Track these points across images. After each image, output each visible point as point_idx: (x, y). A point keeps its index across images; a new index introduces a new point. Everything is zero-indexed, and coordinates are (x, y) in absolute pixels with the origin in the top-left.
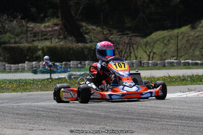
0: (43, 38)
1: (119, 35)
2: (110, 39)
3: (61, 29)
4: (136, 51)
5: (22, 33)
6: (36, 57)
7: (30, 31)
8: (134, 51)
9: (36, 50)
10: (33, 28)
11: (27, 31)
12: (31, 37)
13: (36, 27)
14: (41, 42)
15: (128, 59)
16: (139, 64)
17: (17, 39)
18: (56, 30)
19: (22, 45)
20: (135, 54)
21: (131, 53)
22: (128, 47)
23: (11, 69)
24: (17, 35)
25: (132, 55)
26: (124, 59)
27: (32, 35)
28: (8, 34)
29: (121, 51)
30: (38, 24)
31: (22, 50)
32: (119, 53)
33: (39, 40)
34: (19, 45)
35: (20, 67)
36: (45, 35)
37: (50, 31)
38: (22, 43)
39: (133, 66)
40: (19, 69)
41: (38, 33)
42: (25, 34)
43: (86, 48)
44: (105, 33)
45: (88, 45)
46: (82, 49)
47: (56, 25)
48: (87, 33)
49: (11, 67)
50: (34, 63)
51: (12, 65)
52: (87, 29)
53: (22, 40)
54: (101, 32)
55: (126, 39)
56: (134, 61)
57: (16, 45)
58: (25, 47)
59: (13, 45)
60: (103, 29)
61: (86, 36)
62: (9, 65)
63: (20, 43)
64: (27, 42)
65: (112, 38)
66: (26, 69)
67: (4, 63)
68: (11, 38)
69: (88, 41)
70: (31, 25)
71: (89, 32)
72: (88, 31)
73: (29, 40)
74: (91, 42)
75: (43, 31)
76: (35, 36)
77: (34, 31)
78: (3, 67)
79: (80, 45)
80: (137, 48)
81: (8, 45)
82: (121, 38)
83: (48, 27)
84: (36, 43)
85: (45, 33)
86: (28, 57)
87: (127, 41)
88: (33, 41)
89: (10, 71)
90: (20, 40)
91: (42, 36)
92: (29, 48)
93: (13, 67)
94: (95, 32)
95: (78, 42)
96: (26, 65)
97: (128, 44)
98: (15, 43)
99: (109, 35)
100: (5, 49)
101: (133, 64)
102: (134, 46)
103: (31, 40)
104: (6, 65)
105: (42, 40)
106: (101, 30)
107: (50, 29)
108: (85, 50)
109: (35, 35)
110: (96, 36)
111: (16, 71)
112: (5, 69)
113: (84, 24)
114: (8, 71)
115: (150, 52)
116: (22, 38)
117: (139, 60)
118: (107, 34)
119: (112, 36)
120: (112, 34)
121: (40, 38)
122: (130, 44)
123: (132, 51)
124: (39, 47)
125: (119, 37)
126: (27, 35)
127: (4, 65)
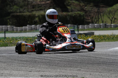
0: (39, 9)
1: (90, 7)
2: (85, 9)
3: (51, 3)
4: (102, 17)
5: (24, 5)
6: (35, 22)
7: (30, 4)
8: (101, 17)
9: (34, 17)
10: (32, 2)
11: (28, 4)
12: (31, 8)
13: (34, 2)
14: (38, 12)
15: (97, 22)
16: (105, 26)
17: (21, 10)
18: (48, 4)
19: (25, 14)
20: (102, 20)
21: (99, 19)
22: (97, 15)
23: (17, 30)
24: (21, 7)
25: (100, 20)
26: (95, 22)
27: (31, 7)
28: (15, 7)
29: (93, 18)
31: (24, 17)
32: (91, 18)
33: (36, 10)
34: (23, 13)
35: (23, 29)
36: (40, 7)
37: (44, 4)
38: (25, 12)
39: (101, 28)
40: (22, 30)
41: (36, 5)
42: (26, 6)
43: (68, 15)
44: (81, 5)
45: (70, 13)
46: (66, 16)
49: (17, 29)
50: (33, 26)
51: (18, 28)
52: (69, 3)
53: (25, 10)
54: (78, 4)
55: (96, 9)
56: (101, 24)
57: (20, 14)
58: (27, 15)
59: (18, 14)
60: (80, 2)
61: (68, 7)
62: (16, 27)
63: (23, 12)
64: (28, 11)
65: (86, 9)
66: (27, 30)
67: (13, 26)
68: (17, 9)
69: (70, 11)
71: (71, 5)
72: (69, 4)
73: (29, 10)
74: (72, 11)
75: (39, 4)
76: (33, 8)
77: (33, 4)
78: (12, 29)
79: (64, 13)
80: (103, 15)
81: (15, 14)
82: (92, 8)
83: (43, 1)
84: (34, 13)
85: (40, 5)
86: (29, 22)
87: (96, 11)
88: (32, 11)
89: (17, 32)
90: (24, 10)
91: (38, 8)
92: (30, 16)
93: (19, 29)
94: (74, 4)
95: (63, 11)
96: (28, 27)
97: (97, 12)
98: (20, 12)
99: (84, 7)
100: (13, 16)
101: (100, 26)
102: (101, 14)
103: (31, 10)
104: (14, 27)
105: (38, 10)
106: (79, 3)
107: (44, 3)
108: (68, 17)
110: (75, 7)
111: (21, 31)
112: (13, 30)
114: (16, 31)
115: (112, 18)
116: (25, 9)
117: (104, 23)
118: (83, 6)
119: (86, 7)
121: (37, 9)
122: (98, 13)
123: (100, 17)
124: (36, 15)
125: (91, 8)
126: (28, 7)
127: (13, 28)
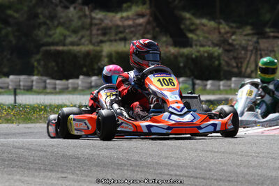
0: (117, 38)
1: (245, 35)
2: (230, 41)
3: (148, 23)
5: (83, 28)
6: (99, 68)
7: (96, 25)
9: (98, 56)
10: (101, 20)
11: (91, 24)
12: (98, 35)
13: (106, 19)
17: (74, 38)
18: (140, 25)
19: (75, 49)
23: (55, 88)
24: (75, 32)
27: (100, 32)
28: (59, 30)
30: (111, 14)
31: (75, 56)
32: (237, 65)
33: (111, 41)
35: (70, 85)
36: (121, 32)
37: (130, 26)
40: (68, 88)
41: (110, 28)
42: (87, 30)
43: (182, 55)
44: (223, 31)
46: (176, 57)
47: (141, 15)
48: (192, 31)
49: (55, 84)
50: (94, 78)
52: (192, 24)
53: (83, 40)
54: (215, 29)
57: (66, 48)
59: (61, 48)
60: (220, 23)
61: (190, 35)
62: (53, 81)
64: (91, 42)
65: (234, 40)
66: (79, 88)
67: (44, 78)
69: (194, 44)
70: (99, 15)
71: (196, 29)
72: (193, 27)
73: (94, 40)
75: (118, 26)
76: (104, 34)
77: (103, 25)
78: (43, 85)
83: (128, 18)
86: (85, 69)
88: (102, 42)
90: (80, 40)
91: (116, 35)
92: (88, 54)
93: (59, 84)
94: (205, 29)
96: (81, 81)
99: (229, 35)
103: (98, 40)
104: (48, 81)
106: (216, 26)
107: (131, 22)
109: (105, 31)
110: (207, 35)
112: (45, 87)
113: (188, 15)
116: (82, 37)
118: (227, 33)
119: (233, 37)
120: (233, 34)
121: (112, 38)
125: (246, 38)
126: (91, 31)
127: (45, 82)
